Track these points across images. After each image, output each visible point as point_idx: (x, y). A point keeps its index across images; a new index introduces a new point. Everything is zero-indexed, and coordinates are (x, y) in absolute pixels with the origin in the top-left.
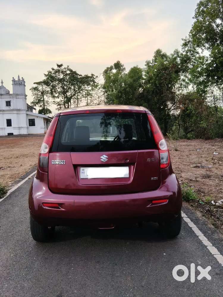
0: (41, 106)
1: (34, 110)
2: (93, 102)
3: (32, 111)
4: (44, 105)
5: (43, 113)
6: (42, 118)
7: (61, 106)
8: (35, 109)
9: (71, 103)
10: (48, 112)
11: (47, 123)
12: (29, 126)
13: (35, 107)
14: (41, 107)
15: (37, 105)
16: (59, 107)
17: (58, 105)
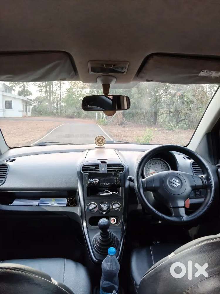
0: (20, 87)
1: (12, 91)
2: (77, 86)
3: (10, 92)
4: (24, 87)
5: (23, 95)
6: (20, 99)
7: (42, 88)
8: (14, 90)
9: (53, 85)
10: (28, 94)
11: (26, 106)
12: (6, 108)
13: (14, 88)
14: (21, 89)
15: (16, 86)
16: (39, 88)
17: (38, 87)
